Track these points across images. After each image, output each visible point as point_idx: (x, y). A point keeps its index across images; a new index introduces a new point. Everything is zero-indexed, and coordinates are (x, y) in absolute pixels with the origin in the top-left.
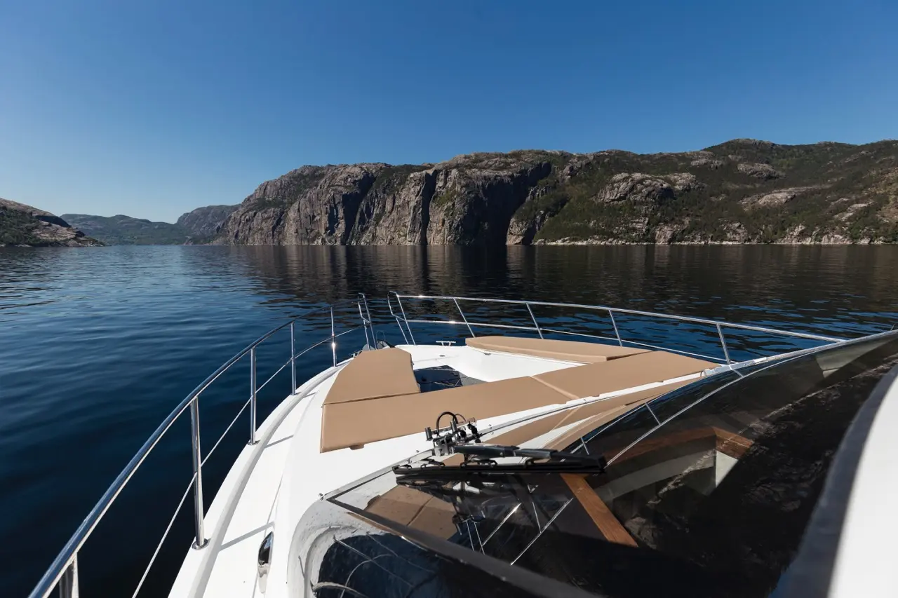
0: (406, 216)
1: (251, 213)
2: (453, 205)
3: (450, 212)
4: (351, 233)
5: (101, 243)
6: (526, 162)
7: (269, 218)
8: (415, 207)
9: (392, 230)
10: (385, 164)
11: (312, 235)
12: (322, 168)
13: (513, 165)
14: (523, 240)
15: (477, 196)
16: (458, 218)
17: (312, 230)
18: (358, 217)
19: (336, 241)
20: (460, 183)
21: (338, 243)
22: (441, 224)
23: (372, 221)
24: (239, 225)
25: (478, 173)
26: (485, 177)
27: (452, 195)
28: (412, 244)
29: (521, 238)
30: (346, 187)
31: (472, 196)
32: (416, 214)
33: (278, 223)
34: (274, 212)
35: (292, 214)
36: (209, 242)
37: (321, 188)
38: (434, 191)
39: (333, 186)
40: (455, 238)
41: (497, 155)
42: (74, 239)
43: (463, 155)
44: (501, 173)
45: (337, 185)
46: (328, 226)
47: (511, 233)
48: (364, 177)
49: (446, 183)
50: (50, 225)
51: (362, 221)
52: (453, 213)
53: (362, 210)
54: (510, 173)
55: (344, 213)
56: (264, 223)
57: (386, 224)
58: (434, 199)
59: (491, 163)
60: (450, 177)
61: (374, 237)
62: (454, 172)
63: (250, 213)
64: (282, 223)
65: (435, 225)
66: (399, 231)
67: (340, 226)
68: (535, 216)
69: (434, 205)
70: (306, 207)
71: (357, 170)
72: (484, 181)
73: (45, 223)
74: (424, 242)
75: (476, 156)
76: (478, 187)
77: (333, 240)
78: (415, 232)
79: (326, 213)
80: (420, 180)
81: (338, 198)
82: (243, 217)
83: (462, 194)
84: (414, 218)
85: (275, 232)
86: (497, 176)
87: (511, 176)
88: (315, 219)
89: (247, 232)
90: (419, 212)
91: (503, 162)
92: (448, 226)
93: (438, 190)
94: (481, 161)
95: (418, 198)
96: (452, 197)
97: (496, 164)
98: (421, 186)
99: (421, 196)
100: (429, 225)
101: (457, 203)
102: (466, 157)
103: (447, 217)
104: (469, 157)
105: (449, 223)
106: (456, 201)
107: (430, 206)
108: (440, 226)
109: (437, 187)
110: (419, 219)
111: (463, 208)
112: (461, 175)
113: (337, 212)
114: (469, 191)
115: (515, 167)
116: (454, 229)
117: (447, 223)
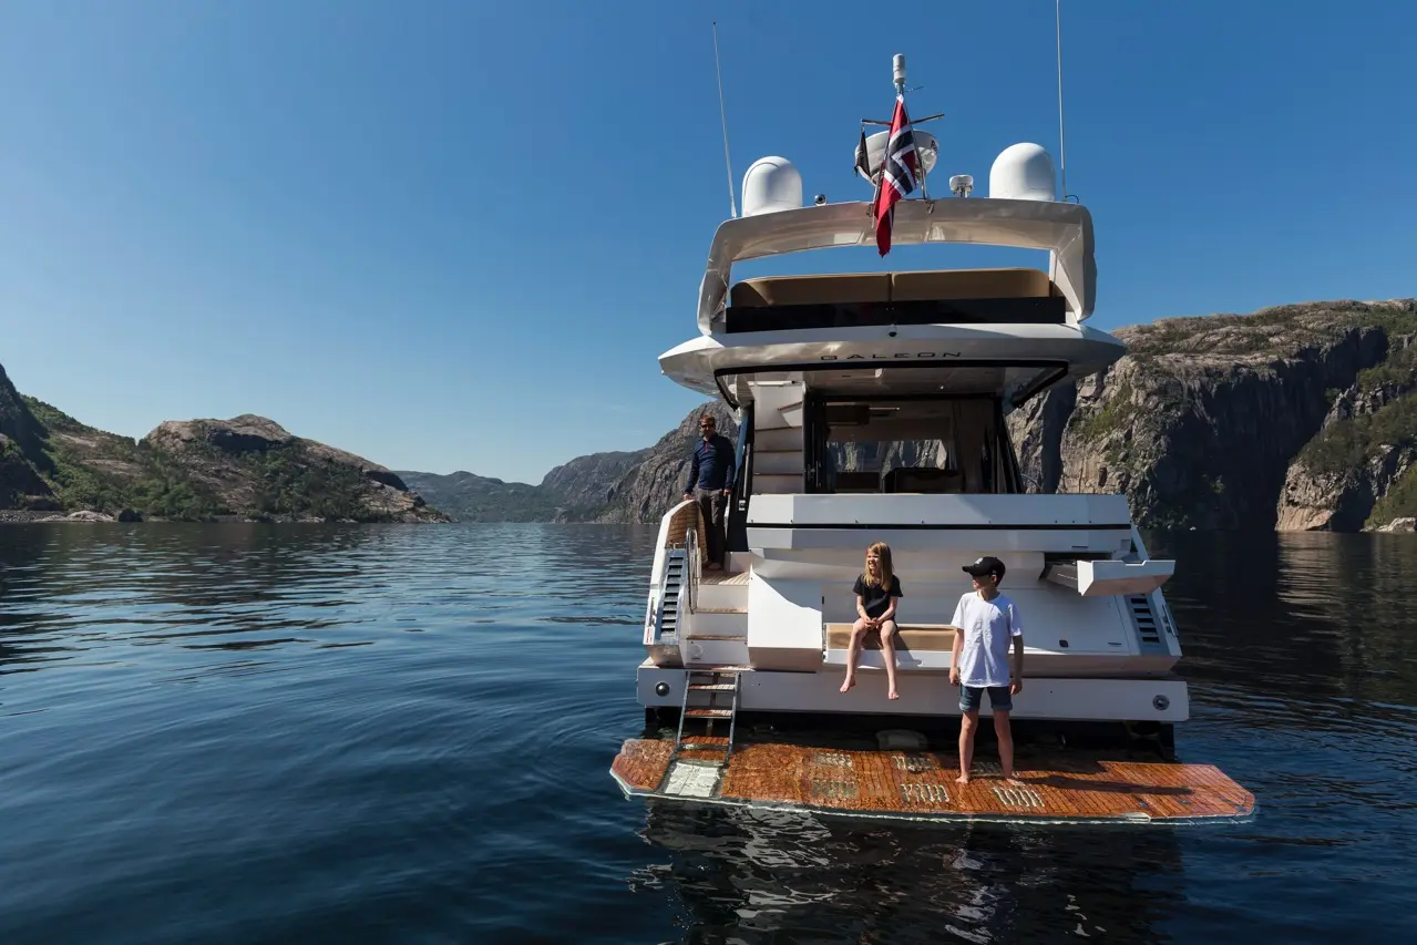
2: (1128, 436)
3: (1121, 452)
5: (447, 518)
6: (1313, 330)
13: (1275, 340)
14: (1332, 518)
15: (1189, 414)
16: (1141, 467)
20: (1143, 386)
22: (1094, 480)
24: (651, 487)
25: (1189, 362)
26: (1207, 370)
27: (1122, 414)
29: (1326, 515)
31: (1176, 414)
32: (1028, 458)
36: (595, 518)
38: (1073, 408)
41: (1223, 322)
42: (413, 510)
43: (1134, 327)
44: (1247, 359)
47: (1292, 503)
49: (1101, 387)
50: (382, 487)
52: (1127, 456)
54: (1274, 357)
58: (1070, 425)
59: (1213, 339)
60: (1111, 374)
62: (1124, 365)
63: (673, 463)
65: (1077, 483)
68: (1366, 460)
69: (1072, 438)
72: (1205, 379)
73: (378, 484)
75: (1169, 325)
76: (1191, 393)
82: (660, 471)
83: (1150, 412)
86: (1238, 366)
87: (1278, 365)
89: (665, 500)
90: (1036, 455)
91: (1248, 335)
92: (1116, 483)
93: (1083, 405)
94: (1186, 336)
95: (1032, 423)
96: (1123, 420)
97: (1229, 340)
98: (1041, 397)
99: (1040, 418)
100: (1061, 482)
101: (1138, 431)
102: (1142, 331)
103: (1113, 464)
104: (1150, 330)
105: (1120, 476)
106: (1134, 427)
107: (1063, 441)
108: (1091, 485)
109: (1078, 398)
110: (1036, 470)
111: (1154, 443)
112: (1142, 368)
113: (844, 459)
114: (1168, 403)
115: (1283, 344)
116: (1134, 491)
117: (1114, 477)
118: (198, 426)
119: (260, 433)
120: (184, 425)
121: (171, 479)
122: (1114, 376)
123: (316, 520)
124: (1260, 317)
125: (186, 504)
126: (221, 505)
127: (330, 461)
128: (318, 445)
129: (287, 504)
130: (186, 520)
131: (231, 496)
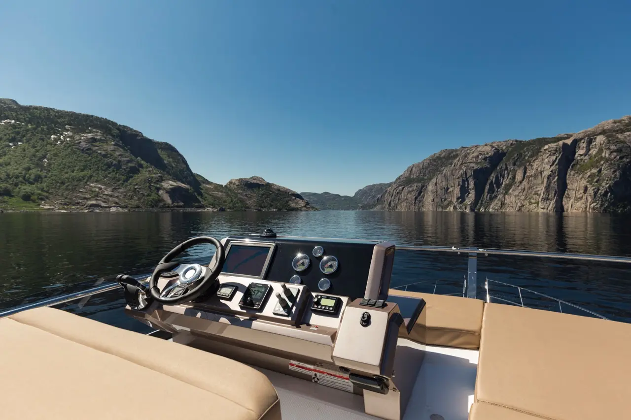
0: (539, 185)
1: (401, 188)
2: (600, 171)
3: (595, 179)
4: (480, 202)
5: (316, 209)
7: (413, 191)
8: (549, 177)
9: (523, 198)
10: (516, 141)
11: (446, 202)
12: (456, 150)
16: (605, 185)
17: (445, 199)
18: (487, 187)
19: (466, 208)
20: (609, 149)
21: (468, 211)
22: (582, 191)
23: (501, 190)
24: (392, 196)
27: (598, 161)
28: (545, 211)
30: (477, 163)
31: (626, 160)
32: (551, 182)
33: (419, 194)
34: (417, 186)
35: (430, 187)
36: (372, 208)
37: (455, 166)
38: (574, 159)
39: (465, 163)
40: (602, 206)
42: (305, 206)
43: (610, 121)
45: (469, 162)
46: (459, 195)
48: (495, 153)
49: (588, 149)
50: (295, 199)
51: (491, 190)
52: (598, 180)
53: (492, 182)
55: (475, 184)
56: (409, 195)
57: (516, 193)
58: (572, 167)
60: (594, 143)
61: (503, 204)
62: (600, 139)
64: (422, 194)
65: (574, 192)
66: (530, 199)
67: (470, 195)
69: (572, 173)
70: (442, 182)
71: (488, 148)
73: (294, 198)
74: (560, 209)
77: (464, 207)
78: (548, 199)
79: (459, 186)
80: (556, 150)
81: (470, 173)
82: (395, 190)
83: (612, 160)
84: (548, 188)
85: (417, 201)
88: (449, 191)
89: (397, 202)
90: (554, 181)
92: (592, 192)
93: (579, 158)
95: (552, 168)
96: (598, 164)
98: (557, 155)
99: (557, 165)
100: (566, 192)
101: (605, 169)
102: (615, 122)
103: (591, 184)
104: (620, 122)
105: (594, 189)
106: (603, 167)
107: (568, 174)
108: (581, 193)
109: (577, 155)
110: (554, 187)
111: (613, 174)
112: (609, 141)
113: (468, 184)
114: (621, 155)
116: (601, 195)
117: (591, 190)
118: (240, 180)
119: (258, 182)
120: (236, 180)
121: (233, 198)
122: (595, 144)
123: (275, 210)
125: (237, 205)
126: (247, 206)
127: (279, 190)
128: (276, 185)
129: (266, 205)
130: (237, 210)
131: (249, 203)
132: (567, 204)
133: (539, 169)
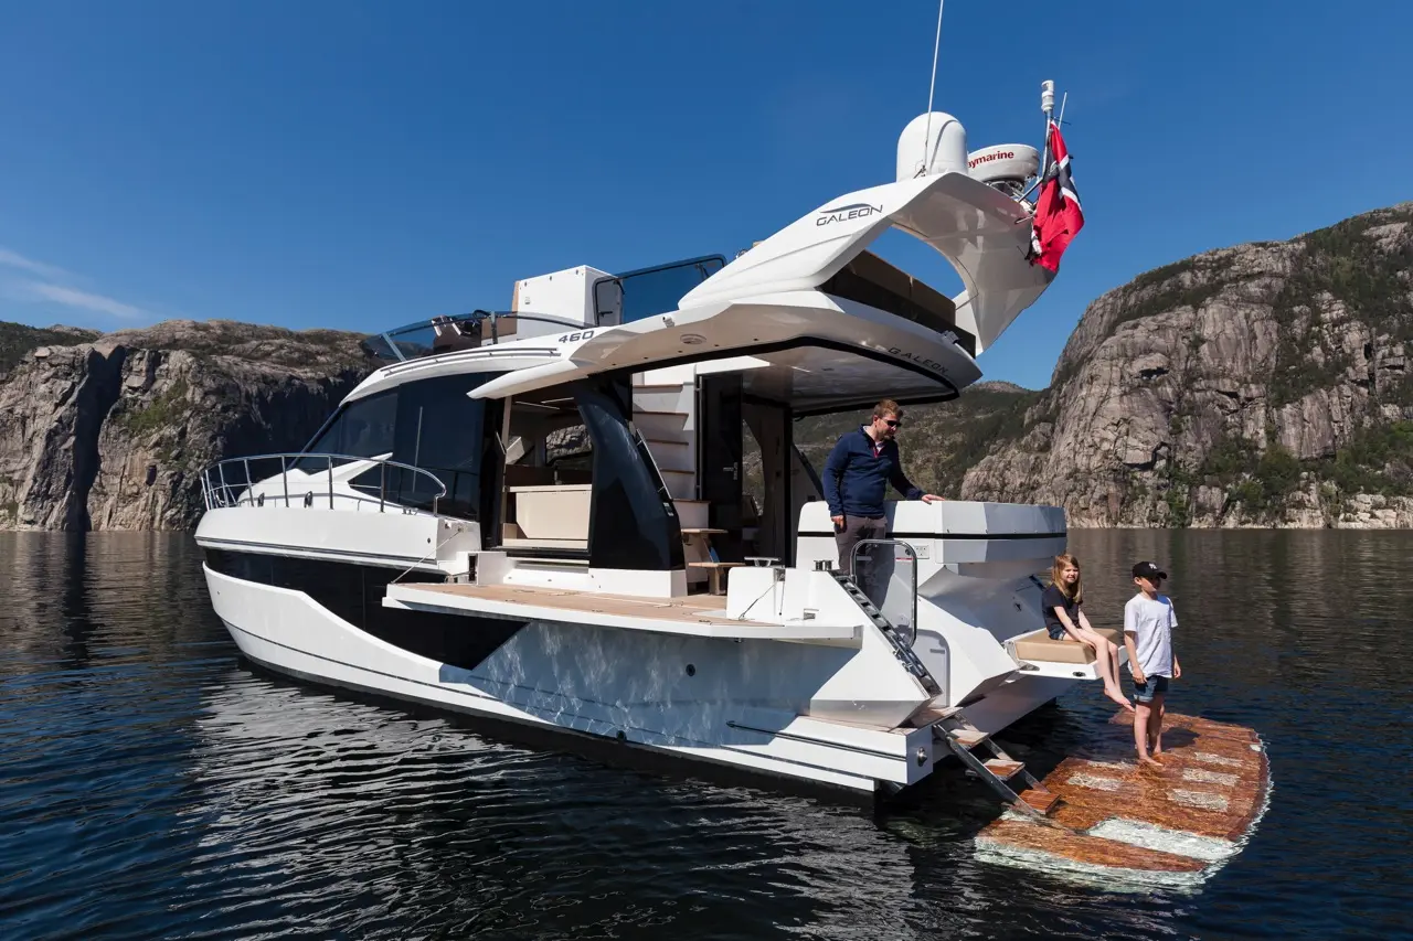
0: (14, 454)
2: (183, 434)
3: (173, 450)
8: (51, 436)
13: (322, 359)
15: (246, 417)
20: (201, 385)
22: (140, 478)
25: (247, 367)
26: (264, 377)
27: (177, 411)
28: (36, 528)
31: (234, 416)
32: (55, 450)
38: (116, 398)
40: (190, 514)
41: (277, 334)
43: (187, 322)
44: (299, 372)
49: (151, 380)
52: (180, 454)
54: (321, 374)
58: (112, 416)
59: (267, 348)
60: (164, 366)
62: (178, 359)
65: (117, 480)
69: (113, 430)
72: (262, 385)
74: (79, 523)
75: (225, 327)
76: (248, 396)
78: (46, 496)
80: (72, 366)
83: (206, 411)
84: (47, 464)
86: (291, 377)
87: (324, 382)
90: (65, 446)
91: (298, 350)
92: (168, 483)
93: (129, 396)
94: (240, 341)
95: (61, 410)
96: (177, 416)
97: (283, 352)
98: (76, 380)
99: (73, 405)
100: (97, 479)
101: (193, 429)
102: (196, 327)
103: (164, 462)
104: (206, 328)
105: (172, 475)
106: (189, 426)
107: (102, 434)
108: (135, 484)
109: (124, 388)
110: (64, 464)
111: (211, 442)
112: (202, 367)
114: (225, 403)
115: (328, 363)
116: (187, 491)
117: (164, 475)
122: (167, 369)
124: (308, 336)
132: (100, 512)
133: (18, 410)
